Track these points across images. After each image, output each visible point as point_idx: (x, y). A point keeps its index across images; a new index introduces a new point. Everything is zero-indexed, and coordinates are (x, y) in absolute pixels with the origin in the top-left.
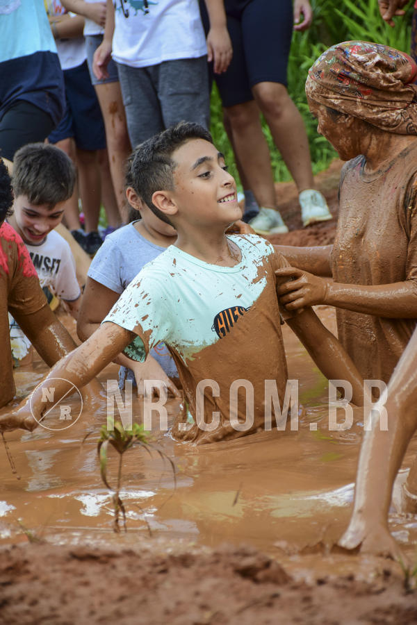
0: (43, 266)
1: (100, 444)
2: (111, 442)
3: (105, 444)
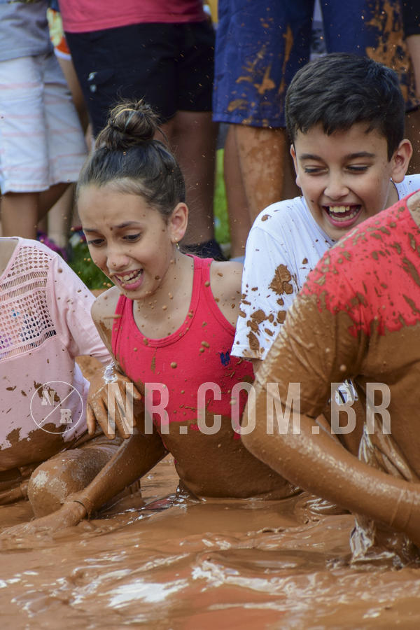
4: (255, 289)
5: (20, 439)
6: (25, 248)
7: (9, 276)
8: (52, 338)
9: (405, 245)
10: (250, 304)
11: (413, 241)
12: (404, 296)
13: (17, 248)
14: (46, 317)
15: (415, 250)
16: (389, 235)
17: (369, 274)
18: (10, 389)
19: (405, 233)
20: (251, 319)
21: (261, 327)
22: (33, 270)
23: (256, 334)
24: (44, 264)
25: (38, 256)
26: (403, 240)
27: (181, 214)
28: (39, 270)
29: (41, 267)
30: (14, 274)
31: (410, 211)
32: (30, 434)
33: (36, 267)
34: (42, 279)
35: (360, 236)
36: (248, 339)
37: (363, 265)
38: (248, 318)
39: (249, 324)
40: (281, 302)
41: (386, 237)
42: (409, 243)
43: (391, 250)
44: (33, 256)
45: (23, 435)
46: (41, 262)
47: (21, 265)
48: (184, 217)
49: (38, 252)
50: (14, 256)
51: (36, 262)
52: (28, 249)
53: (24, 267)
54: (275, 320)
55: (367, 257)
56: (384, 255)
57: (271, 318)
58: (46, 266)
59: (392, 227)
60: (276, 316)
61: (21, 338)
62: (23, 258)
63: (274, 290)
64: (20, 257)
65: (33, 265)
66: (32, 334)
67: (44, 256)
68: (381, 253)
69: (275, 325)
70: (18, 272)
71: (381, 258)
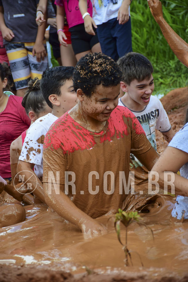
0: (152, 117)
1: (115, 223)
2: (122, 221)
3: (119, 223)
4: (31, 141)
9: (71, 126)
10: (29, 145)
11: (74, 125)
12: (74, 141)
15: (75, 127)
16: (66, 124)
17: (63, 136)
19: (71, 122)
20: (28, 150)
21: (31, 153)
23: (29, 155)
26: (70, 124)
31: (70, 115)
35: (57, 125)
36: (26, 156)
37: (61, 134)
38: (28, 149)
39: (27, 151)
40: (39, 146)
41: (65, 124)
42: (72, 125)
43: (67, 128)
54: (36, 151)
55: (61, 131)
56: (66, 130)
57: (35, 150)
59: (66, 121)
60: (37, 150)
63: (38, 142)
68: (65, 129)
69: (36, 152)
71: (65, 131)
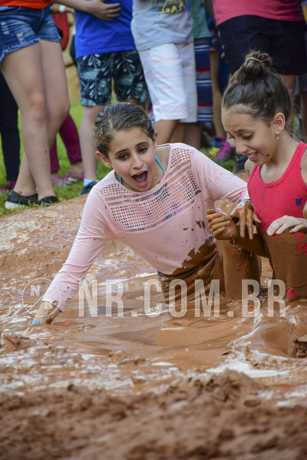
5: (195, 254)
6: (175, 150)
7: (171, 167)
8: (199, 194)
13: (171, 151)
14: (194, 184)
18: (185, 229)
22: (182, 161)
24: (188, 156)
25: (183, 153)
27: (281, 119)
28: (186, 160)
29: (186, 158)
30: (173, 166)
32: (200, 249)
33: (184, 159)
34: (189, 164)
44: (180, 153)
45: (196, 251)
46: (186, 155)
47: (176, 160)
48: (282, 120)
49: (183, 150)
50: (170, 156)
51: (183, 156)
52: (177, 150)
53: (178, 161)
58: (189, 157)
61: (186, 200)
62: (176, 156)
64: (174, 155)
65: (182, 158)
66: (191, 197)
67: (186, 152)
70: (176, 164)
